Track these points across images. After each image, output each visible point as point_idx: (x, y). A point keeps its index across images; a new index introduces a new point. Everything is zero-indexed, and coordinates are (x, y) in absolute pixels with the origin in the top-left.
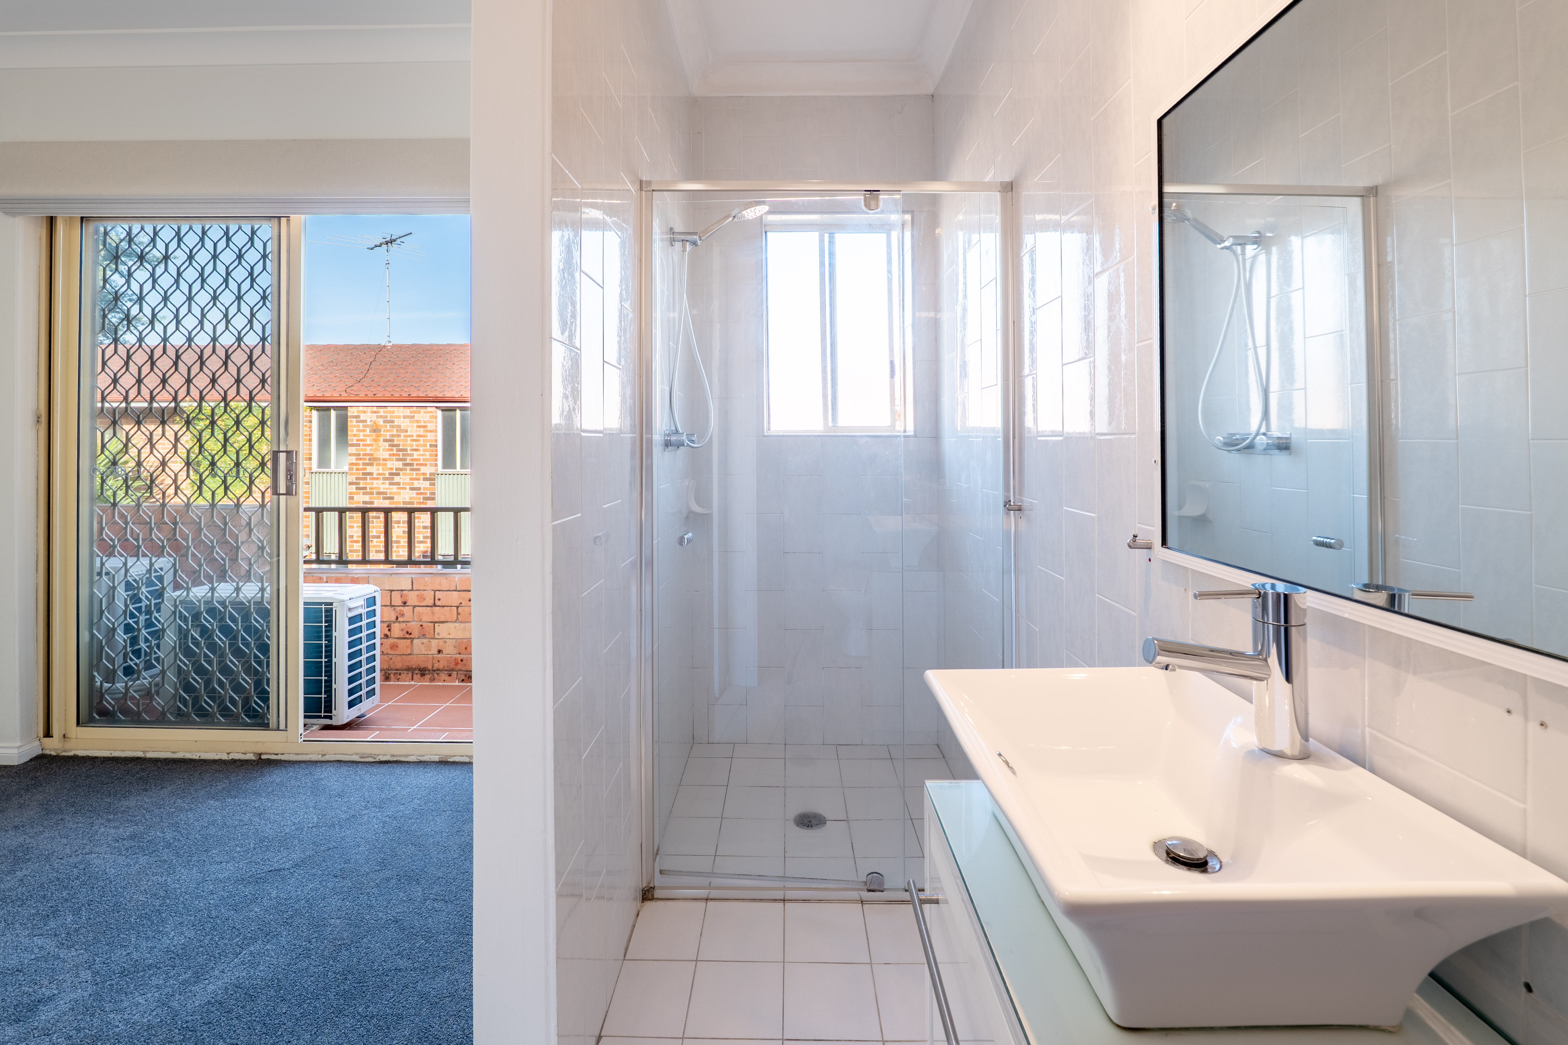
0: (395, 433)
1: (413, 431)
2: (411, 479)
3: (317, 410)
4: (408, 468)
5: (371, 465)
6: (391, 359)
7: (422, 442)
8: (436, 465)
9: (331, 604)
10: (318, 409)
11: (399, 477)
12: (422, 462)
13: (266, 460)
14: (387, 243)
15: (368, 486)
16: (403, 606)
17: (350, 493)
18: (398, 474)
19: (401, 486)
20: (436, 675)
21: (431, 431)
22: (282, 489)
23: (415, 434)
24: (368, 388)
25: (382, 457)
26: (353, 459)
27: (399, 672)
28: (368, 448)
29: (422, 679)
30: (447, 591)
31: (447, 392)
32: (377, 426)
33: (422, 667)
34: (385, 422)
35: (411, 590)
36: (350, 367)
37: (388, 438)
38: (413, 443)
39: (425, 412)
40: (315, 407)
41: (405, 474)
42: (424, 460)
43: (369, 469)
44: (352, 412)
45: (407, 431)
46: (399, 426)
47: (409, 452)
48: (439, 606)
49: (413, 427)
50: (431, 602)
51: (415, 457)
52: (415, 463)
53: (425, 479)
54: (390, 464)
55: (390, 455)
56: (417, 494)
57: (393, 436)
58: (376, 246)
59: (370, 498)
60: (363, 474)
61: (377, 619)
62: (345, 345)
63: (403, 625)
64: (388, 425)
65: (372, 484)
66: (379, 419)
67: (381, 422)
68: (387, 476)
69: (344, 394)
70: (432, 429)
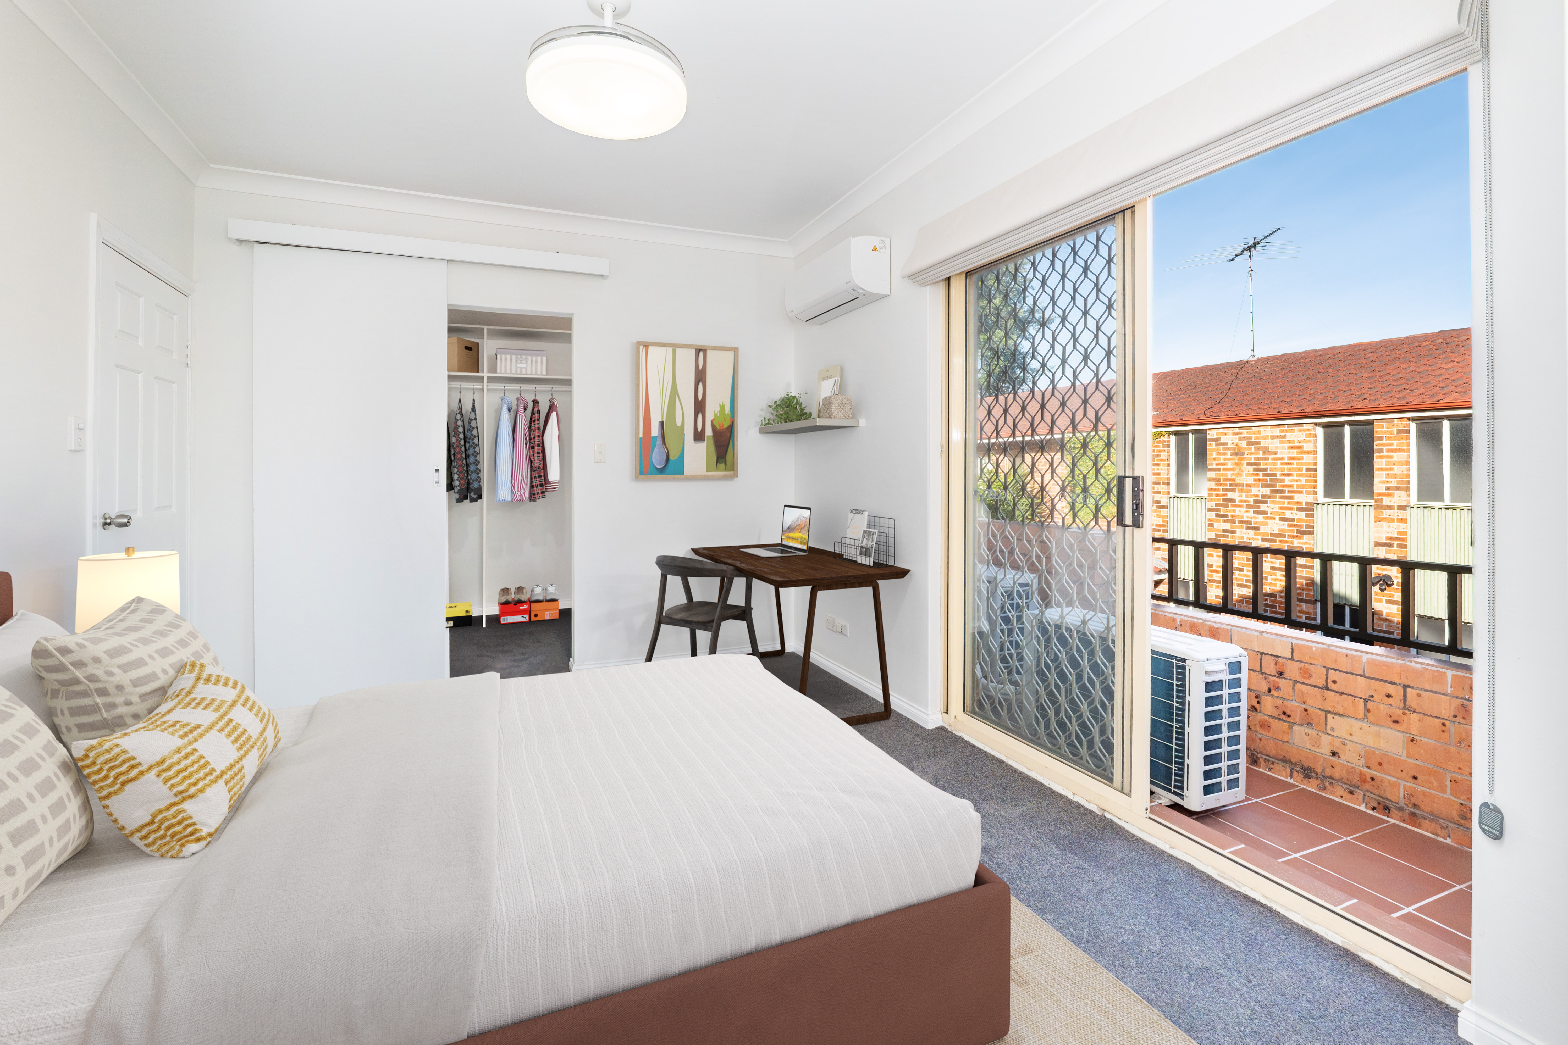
0: (1261, 455)
1: (1284, 453)
2: (1281, 508)
3: (1176, 435)
4: (1278, 495)
5: (1233, 491)
6: (1256, 375)
7: (1295, 466)
8: (1316, 493)
9: (1184, 660)
10: (1176, 433)
11: (1266, 505)
12: (1295, 488)
13: (1112, 485)
14: (1249, 249)
15: (1229, 514)
16: (1278, 677)
17: (1209, 520)
18: (1265, 502)
19: (1269, 515)
20: (1327, 784)
21: (1308, 453)
22: (1128, 520)
23: (1286, 457)
24: (1230, 409)
25: (1245, 483)
26: (1213, 485)
27: (1271, 759)
28: (1230, 473)
29: (1305, 781)
30: (1347, 673)
31: (1330, 405)
32: (1239, 448)
33: (1306, 765)
34: (1248, 444)
35: (1289, 659)
36: (1209, 388)
37: (1253, 461)
38: (1283, 466)
39: (1300, 431)
40: (1174, 431)
41: (1274, 502)
42: (1298, 486)
43: (1230, 495)
44: (1211, 435)
45: (1276, 453)
46: (1267, 448)
47: (1279, 477)
48: (1334, 691)
49: (1283, 448)
50: (1321, 682)
51: (1287, 483)
52: (1287, 489)
53: (1299, 509)
54: (1255, 491)
55: (1255, 480)
56: (1290, 526)
57: (1258, 459)
58: (1237, 256)
59: (1231, 527)
60: (1224, 500)
61: (1244, 691)
62: (1204, 367)
63: (1279, 702)
64: (1253, 447)
65: (1234, 511)
66: (1241, 442)
67: (1244, 444)
68: (1252, 503)
69: (1203, 417)
70: (1310, 450)
